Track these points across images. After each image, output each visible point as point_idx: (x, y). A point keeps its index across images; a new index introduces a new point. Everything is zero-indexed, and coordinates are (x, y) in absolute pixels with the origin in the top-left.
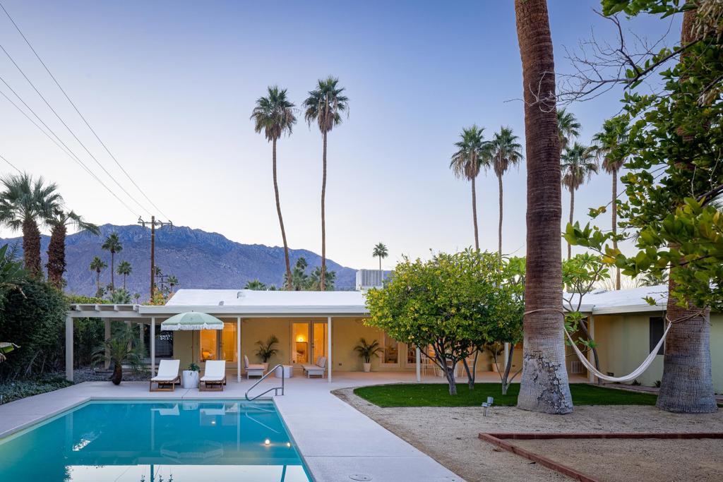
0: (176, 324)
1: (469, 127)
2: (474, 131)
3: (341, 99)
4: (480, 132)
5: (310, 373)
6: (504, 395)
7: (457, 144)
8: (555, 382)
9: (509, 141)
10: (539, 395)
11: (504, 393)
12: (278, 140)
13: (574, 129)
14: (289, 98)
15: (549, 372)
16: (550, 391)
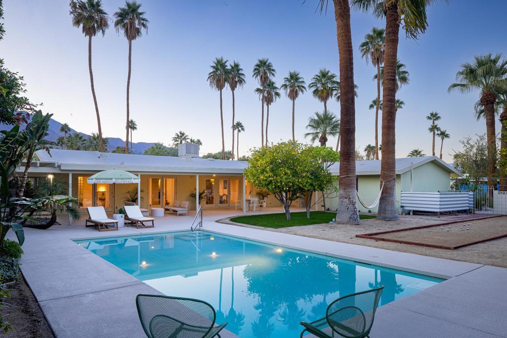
0: (111, 179)
1: (219, 57)
2: (222, 60)
3: (143, 20)
4: (226, 62)
5: (179, 212)
6: (309, 219)
7: (212, 66)
8: (355, 210)
9: (238, 71)
10: (349, 216)
11: (308, 217)
12: (93, 37)
13: (272, 72)
14: (103, 7)
15: (353, 205)
16: (354, 214)
